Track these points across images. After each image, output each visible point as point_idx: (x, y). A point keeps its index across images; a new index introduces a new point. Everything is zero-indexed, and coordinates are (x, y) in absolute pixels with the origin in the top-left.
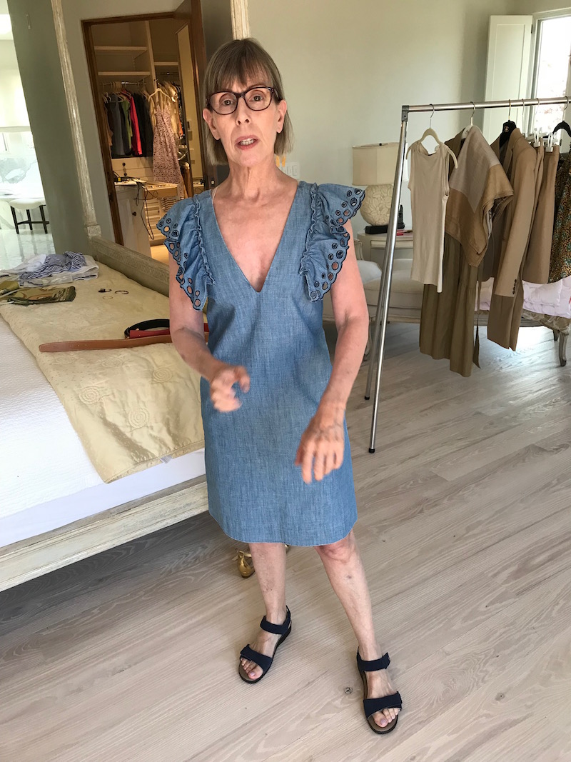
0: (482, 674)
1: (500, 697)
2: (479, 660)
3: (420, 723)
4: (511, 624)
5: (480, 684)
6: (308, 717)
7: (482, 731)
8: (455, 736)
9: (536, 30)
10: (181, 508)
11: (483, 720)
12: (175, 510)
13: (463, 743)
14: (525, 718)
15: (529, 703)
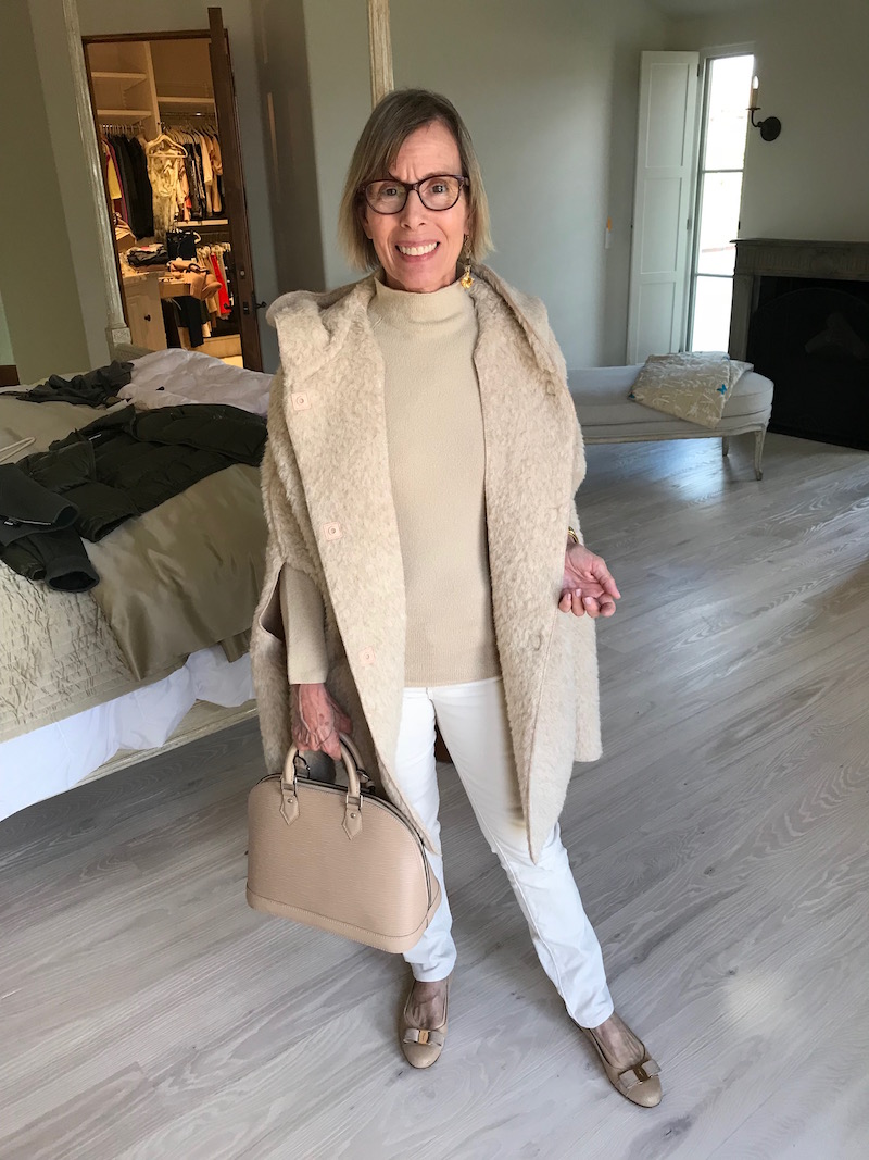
0: (687, 852)
1: (710, 871)
2: (681, 837)
3: (621, 902)
4: (716, 800)
5: (686, 859)
7: (691, 904)
8: (663, 911)
9: (704, 73)
11: (693, 894)
13: (671, 918)
14: (739, 890)
15: (743, 875)
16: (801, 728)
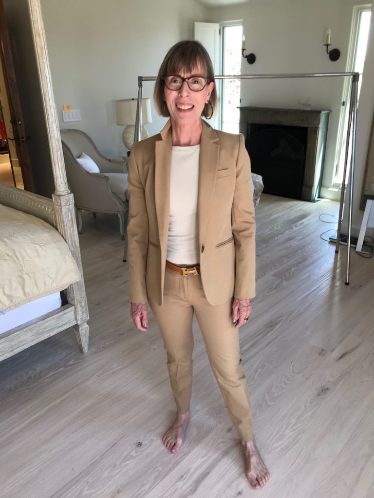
0: (218, 419)
1: (230, 430)
2: (216, 411)
3: (184, 455)
5: (218, 424)
6: (115, 466)
7: (221, 452)
8: (205, 458)
9: (222, 32)
10: (16, 345)
11: (221, 445)
12: (11, 347)
13: (210, 461)
16: (272, 343)
